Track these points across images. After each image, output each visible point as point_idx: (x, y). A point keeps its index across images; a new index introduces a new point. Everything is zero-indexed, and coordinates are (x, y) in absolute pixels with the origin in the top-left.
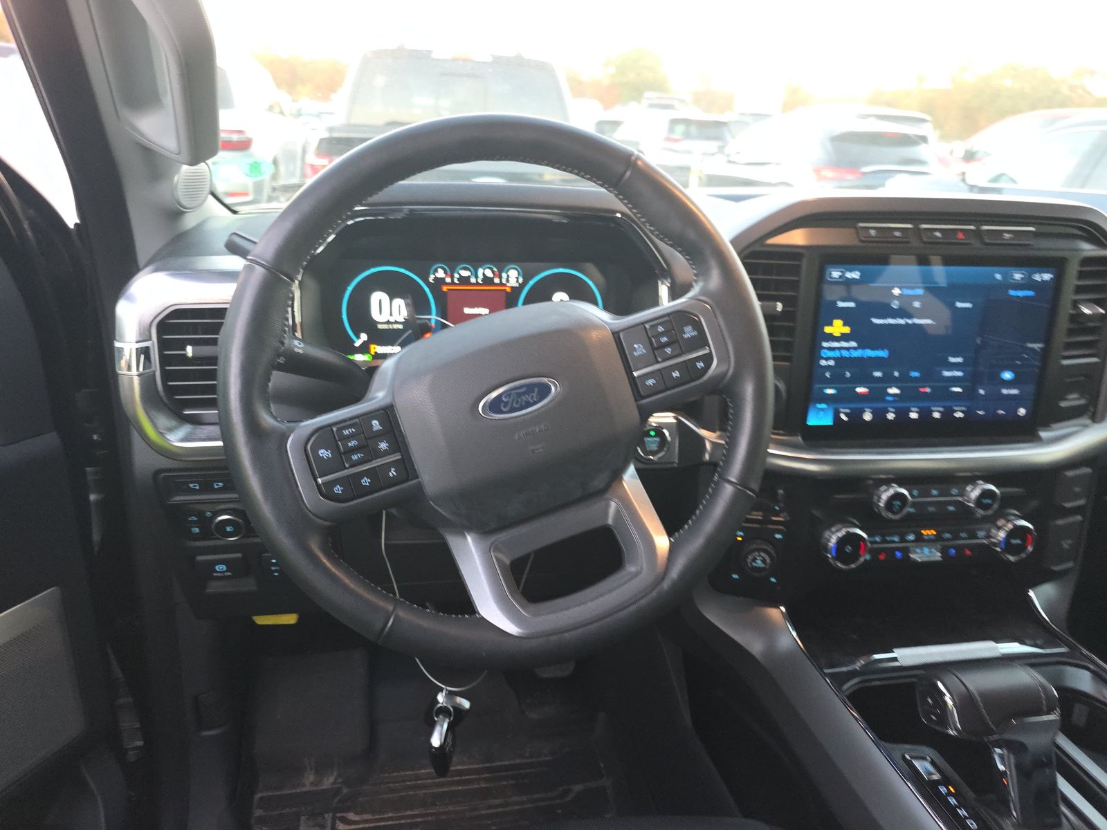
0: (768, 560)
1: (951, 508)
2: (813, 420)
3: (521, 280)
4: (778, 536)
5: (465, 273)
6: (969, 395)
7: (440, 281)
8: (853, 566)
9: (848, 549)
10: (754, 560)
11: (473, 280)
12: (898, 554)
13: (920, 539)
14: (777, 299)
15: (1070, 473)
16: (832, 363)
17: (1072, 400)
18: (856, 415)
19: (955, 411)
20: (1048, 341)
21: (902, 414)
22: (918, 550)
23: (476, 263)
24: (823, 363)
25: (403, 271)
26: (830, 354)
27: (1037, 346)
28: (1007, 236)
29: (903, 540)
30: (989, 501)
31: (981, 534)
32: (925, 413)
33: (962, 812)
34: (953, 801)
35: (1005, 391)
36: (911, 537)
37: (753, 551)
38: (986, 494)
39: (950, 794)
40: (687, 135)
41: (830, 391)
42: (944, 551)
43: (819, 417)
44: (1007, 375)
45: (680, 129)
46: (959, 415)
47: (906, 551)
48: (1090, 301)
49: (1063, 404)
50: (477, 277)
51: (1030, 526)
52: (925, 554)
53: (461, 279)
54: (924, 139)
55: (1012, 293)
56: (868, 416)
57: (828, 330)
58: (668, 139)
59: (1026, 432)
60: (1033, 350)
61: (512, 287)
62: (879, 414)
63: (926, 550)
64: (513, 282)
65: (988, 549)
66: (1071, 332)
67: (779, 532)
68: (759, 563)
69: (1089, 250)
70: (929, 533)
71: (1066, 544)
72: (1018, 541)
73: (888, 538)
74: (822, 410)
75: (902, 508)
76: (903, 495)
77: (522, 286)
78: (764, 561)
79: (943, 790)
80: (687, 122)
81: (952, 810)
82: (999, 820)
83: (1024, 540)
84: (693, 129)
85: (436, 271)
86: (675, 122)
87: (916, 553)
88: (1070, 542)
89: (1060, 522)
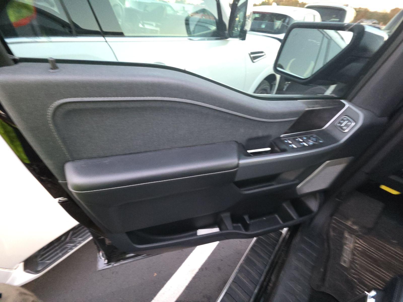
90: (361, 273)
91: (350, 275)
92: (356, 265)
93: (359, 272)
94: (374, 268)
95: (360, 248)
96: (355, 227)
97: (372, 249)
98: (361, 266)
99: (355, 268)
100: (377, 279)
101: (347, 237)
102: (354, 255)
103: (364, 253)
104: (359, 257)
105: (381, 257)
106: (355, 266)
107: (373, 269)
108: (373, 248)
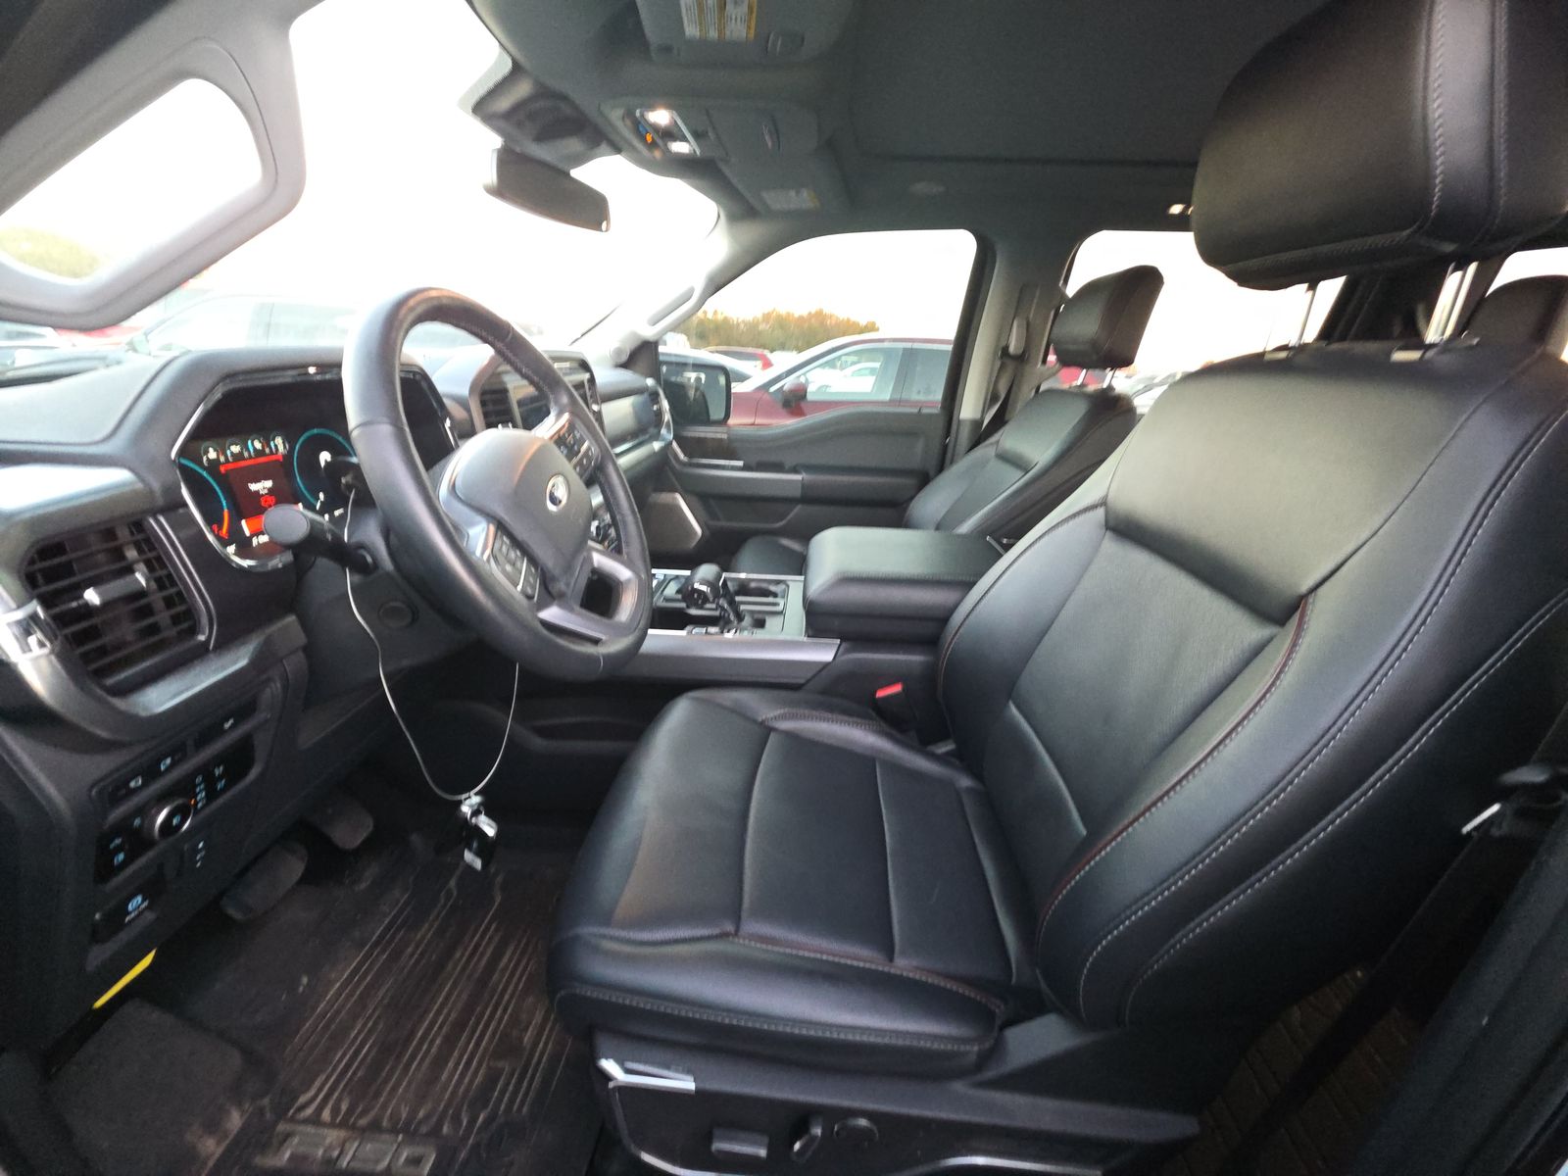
3: (288, 446)
7: (214, 464)
11: (246, 454)
23: (240, 436)
50: (248, 450)
53: (234, 456)
61: (283, 456)
64: (282, 450)
77: (291, 453)
85: (207, 451)
90: (451, 1099)
91: (466, 1138)
92: (421, 1114)
93: (447, 1107)
94: (419, 1058)
95: (339, 1100)
96: (235, 1120)
97: (340, 1057)
98: (421, 1098)
99: (434, 1119)
100: (459, 1045)
101: (292, 1157)
102: (375, 1127)
103: (365, 1087)
104: (384, 1107)
105: (370, 1031)
106: (427, 1117)
107: (423, 1059)
108: (335, 1054)
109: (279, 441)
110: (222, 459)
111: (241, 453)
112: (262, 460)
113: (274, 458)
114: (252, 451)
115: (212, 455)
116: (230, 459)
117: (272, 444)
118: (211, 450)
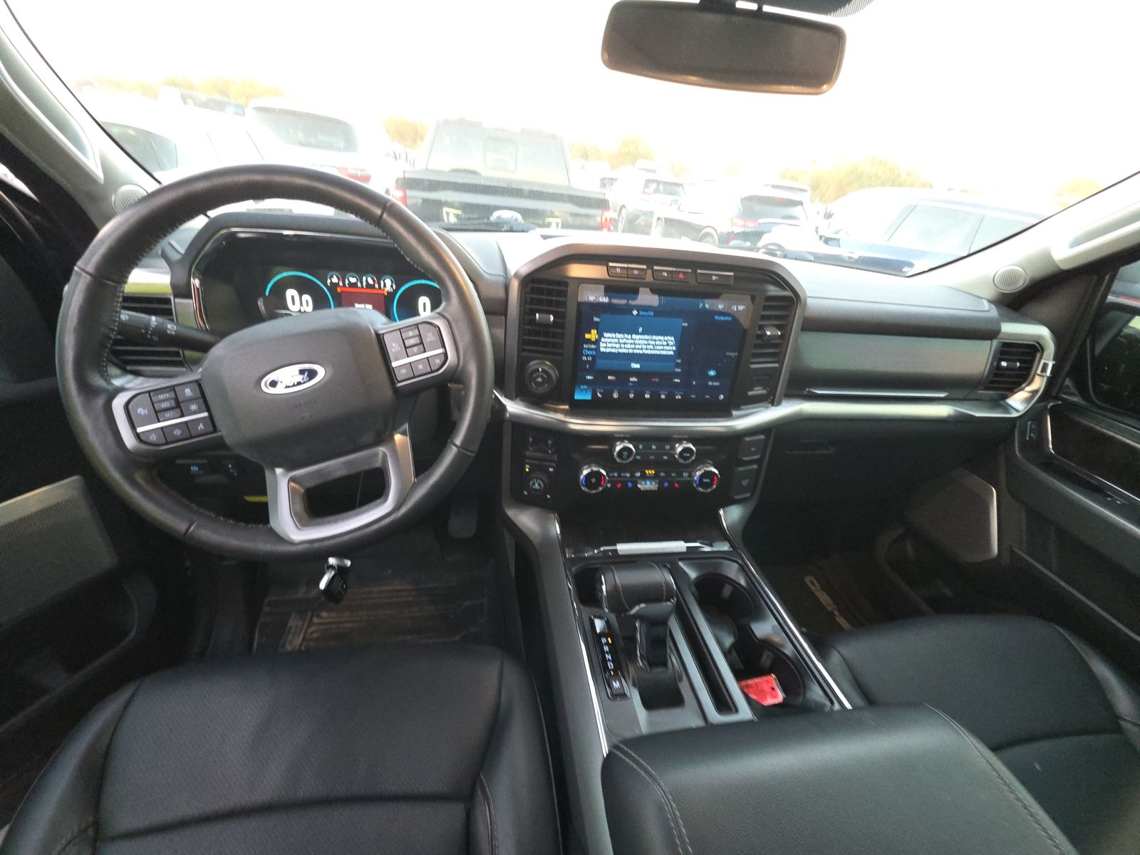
0: (542, 485)
1: (665, 458)
2: (578, 396)
3: (394, 287)
4: (551, 470)
5: (353, 280)
6: (685, 384)
7: (335, 285)
8: (594, 492)
9: (593, 480)
10: (534, 484)
11: (359, 285)
12: (630, 484)
13: (644, 477)
14: (549, 312)
15: (748, 439)
16: (590, 359)
17: (758, 391)
18: (608, 394)
19: (677, 395)
20: (740, 351)
21: (639, 395)
22: (643, 483)
23: (360, 273)
24: (584, 358)
25: (307, 276)
26: (590, 353)
27: (733, 354)
28: (714, 278)
29: (632, 475)
30: (688, 455)
31: (685, 474)
32: (655, 395)
33: (608, 657)
34: (606, 648)
35: (710, 383)
36: (638, 474)
37: (533, 478)
38: (686, 450)
39: (607, 643)
40: (657, 191)
41: (589, 377)
42: (660, 484)
43: (582, 395)
44: (712, 373)
45: (654, 186)
46: (678, 397)
47: (635, 484)
48: (773, 325)
49: (750, 393)
50: (362, 283)
51: (716, 472)
52: (647, 485)
53: (350, 284)
54: (800, 203)
55: (716, 317)
56: (615, 395)
57: (587, 336)
58: (643, 192)
59: (724, 411)
60: (730, 357)
61: (388, 292)
62: (624, 395)
63: (648, 483)
64: (388, 288)
65: (689, 483)
66: (756, 346)
67: (551, 467)
68: (537, 486)
69: (773, 291)
70: (650, 472)
71: (745, 483)
72: (708, 480)
73: (622, 475)
74: (585, 389)
75: (628, 457)
76: (630, 448)
77: (396, 291)
78: (540, 485)
79: (604, 640)
80: (658, 182)
81: (603, 653)
82: (628, 663)
83: (712, 481)
84: (661, 188)
85: (332, 276)
86: (648, 182)
87: (641, 484)
88: (747, 481)
89: (741, 469)
109: (388, 282)
110: (341, 284)
111: (356, 284)
112: (369, 291)
113: (380, 292)
114: (364, 284)
115: (335, 280)
116: (347, 285)
117: (382, 282)
118: (335, 276)
